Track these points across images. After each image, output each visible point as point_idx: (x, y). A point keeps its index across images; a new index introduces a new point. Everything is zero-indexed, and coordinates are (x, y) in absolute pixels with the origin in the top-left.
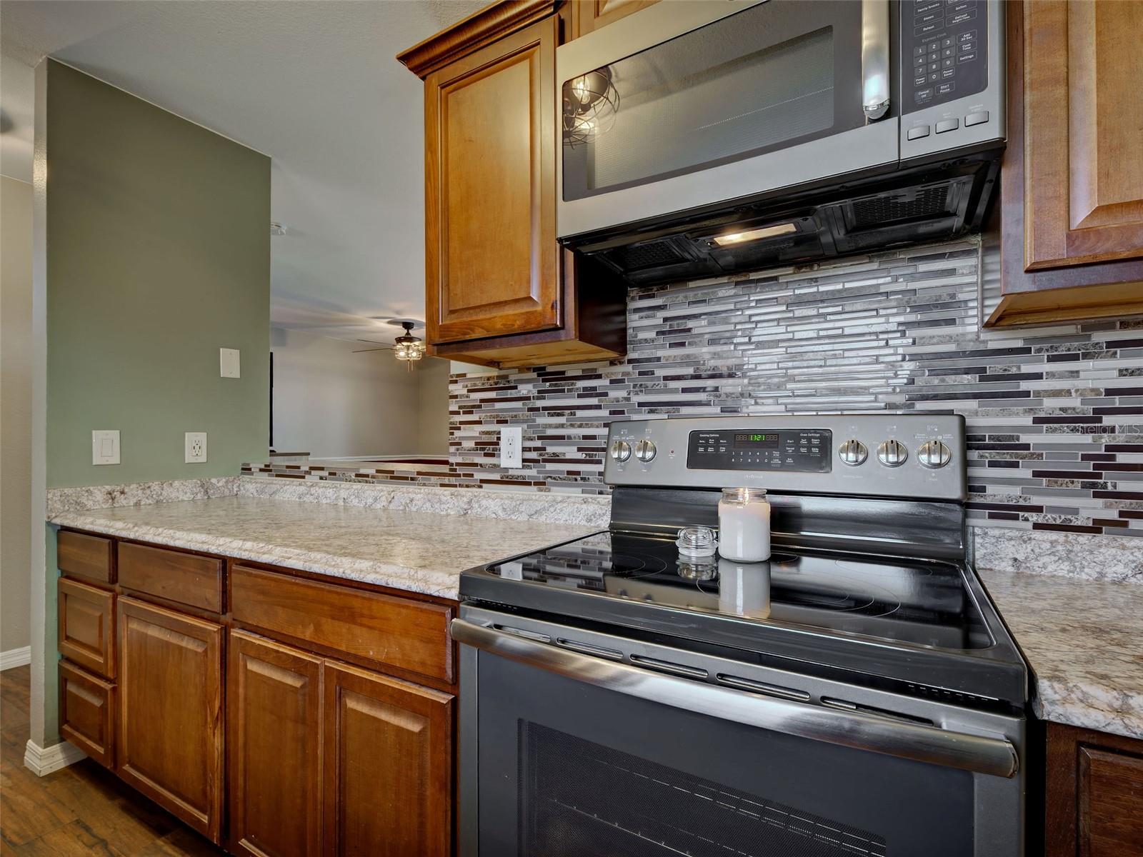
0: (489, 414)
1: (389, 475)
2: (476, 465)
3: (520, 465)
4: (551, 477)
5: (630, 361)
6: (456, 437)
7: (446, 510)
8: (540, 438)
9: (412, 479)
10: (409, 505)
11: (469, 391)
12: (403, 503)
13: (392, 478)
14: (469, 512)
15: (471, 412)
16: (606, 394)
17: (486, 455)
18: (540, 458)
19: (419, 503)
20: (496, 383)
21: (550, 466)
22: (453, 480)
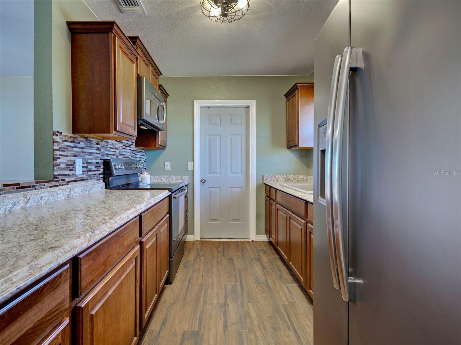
0: (71, 152)
1: (16, 187)
2: (66, 175)
3: (81, 173)
4: (89, 177)
5: (105, 142)
6: (58, 162)
7: (60, 198)
8: (86, 163)
9: (34, 186)
10: (40, 201)
11: (63, 141)
12: (36, 201)
13: (17, 188)
14: (70, 195)
15: (64, 151)
16: (100, 150)
17: (70, 170)
18: (86, 170)
19: (46, 198)
20: (74, 140)
21: (89, 173)
22: (57, 183)
